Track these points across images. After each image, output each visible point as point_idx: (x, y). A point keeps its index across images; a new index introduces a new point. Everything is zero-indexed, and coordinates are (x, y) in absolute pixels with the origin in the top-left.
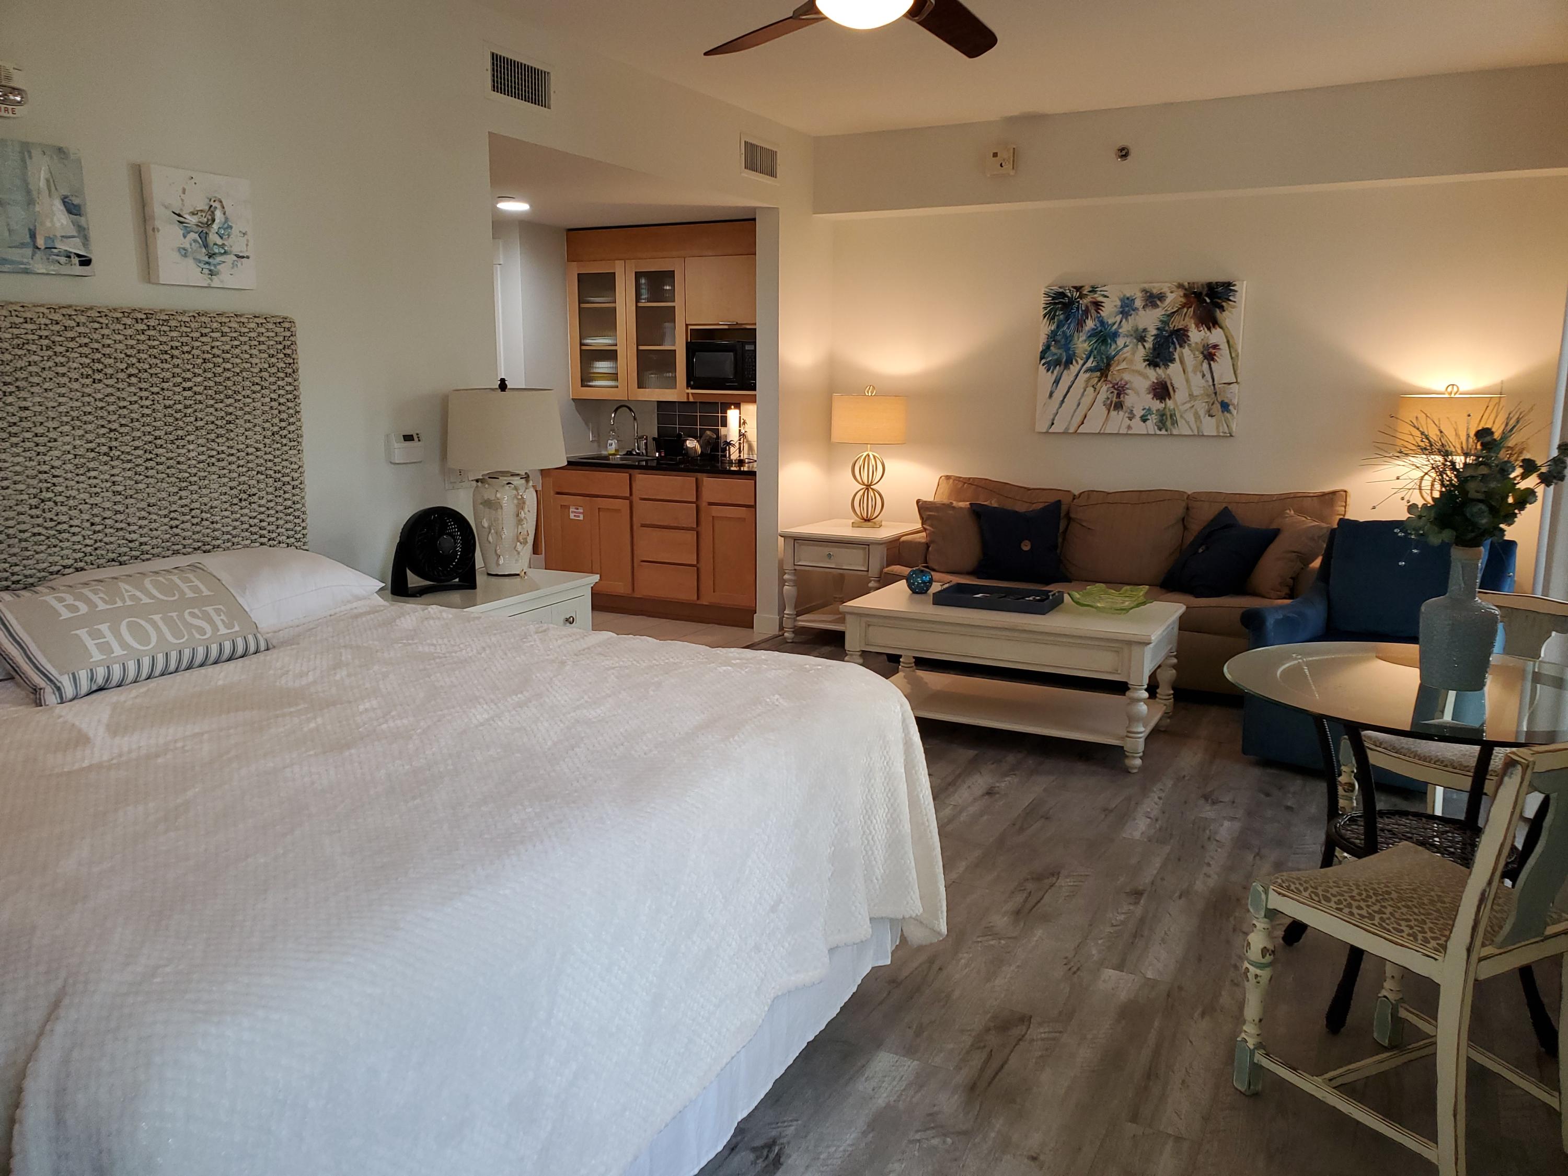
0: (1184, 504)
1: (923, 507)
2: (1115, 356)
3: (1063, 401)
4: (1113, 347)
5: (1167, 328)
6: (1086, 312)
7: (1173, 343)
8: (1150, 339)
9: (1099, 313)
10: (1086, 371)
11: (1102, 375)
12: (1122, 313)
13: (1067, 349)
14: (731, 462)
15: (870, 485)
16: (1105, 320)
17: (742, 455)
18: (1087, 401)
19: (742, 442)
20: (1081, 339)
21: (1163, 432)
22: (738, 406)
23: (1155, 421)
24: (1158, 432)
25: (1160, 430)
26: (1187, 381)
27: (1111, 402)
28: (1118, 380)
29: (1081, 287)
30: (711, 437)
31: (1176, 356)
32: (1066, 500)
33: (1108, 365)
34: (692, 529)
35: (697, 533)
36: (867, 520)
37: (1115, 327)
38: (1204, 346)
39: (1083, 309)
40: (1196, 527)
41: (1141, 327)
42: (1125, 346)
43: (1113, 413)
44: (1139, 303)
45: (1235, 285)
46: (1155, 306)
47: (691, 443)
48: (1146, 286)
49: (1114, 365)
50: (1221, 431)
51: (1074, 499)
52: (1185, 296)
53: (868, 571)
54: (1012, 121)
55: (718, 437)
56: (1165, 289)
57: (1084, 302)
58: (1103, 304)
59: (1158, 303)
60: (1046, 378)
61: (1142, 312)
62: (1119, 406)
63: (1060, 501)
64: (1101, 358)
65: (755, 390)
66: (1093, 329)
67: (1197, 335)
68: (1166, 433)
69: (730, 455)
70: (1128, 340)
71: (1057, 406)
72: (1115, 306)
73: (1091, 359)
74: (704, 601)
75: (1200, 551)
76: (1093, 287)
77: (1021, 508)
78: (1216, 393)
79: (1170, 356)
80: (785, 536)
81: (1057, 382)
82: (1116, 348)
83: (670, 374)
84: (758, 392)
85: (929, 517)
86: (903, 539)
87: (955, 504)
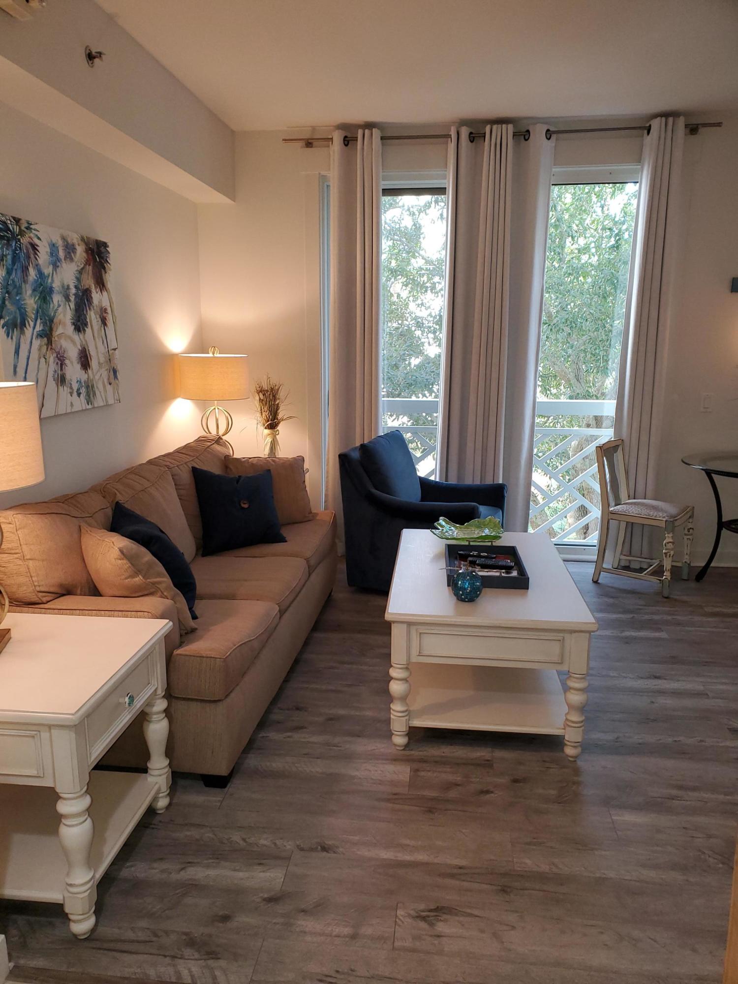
0: (170, 474)
2: (54, 318)
4: (52, 305)
5: (80, 287)
6: (28, 256)
7: (85, 305)
8: (72, 298)
9: (36, 259)
10: (37, 337)
11: (48, 342)
12: (52, 262)
13: (19, 306)
16: (42, 270)
18: (42, 376)
20: (28, 294)
23: (84, 395)
24: (88, 407)
25: (89, 404)
26: (96, 347)
27: (58, 375)
28: (59, 347)
29: (19, 220)
31: (88, 320)
33: (51, 329)
37: (50, 280)
38: (100, 310)
39: (25, 251)
41: (65, 283)
42: (59, 305)
43: (61, 390)
44: (61, 253)
45: (109, 246)
46: (71, 259)
48: (64, 233)
49: (55, 329)
50: (115, 397)
52: (86, 251)
56: (75, 240)
57: (24, 241)
58: (38, 248)
59: (72, 255)
61: (64, 265)
62: (63, 380)
64: (45, 319)
66: (35, 281)
67: (96, 297)
68: (92, 407)
70: (60, 298)
72: (47, 253)
73: (39, 321)
76: (27, 222)
78: (110, 360)
79: (85, 320)
81: (17, 352)
82: (53, 308)
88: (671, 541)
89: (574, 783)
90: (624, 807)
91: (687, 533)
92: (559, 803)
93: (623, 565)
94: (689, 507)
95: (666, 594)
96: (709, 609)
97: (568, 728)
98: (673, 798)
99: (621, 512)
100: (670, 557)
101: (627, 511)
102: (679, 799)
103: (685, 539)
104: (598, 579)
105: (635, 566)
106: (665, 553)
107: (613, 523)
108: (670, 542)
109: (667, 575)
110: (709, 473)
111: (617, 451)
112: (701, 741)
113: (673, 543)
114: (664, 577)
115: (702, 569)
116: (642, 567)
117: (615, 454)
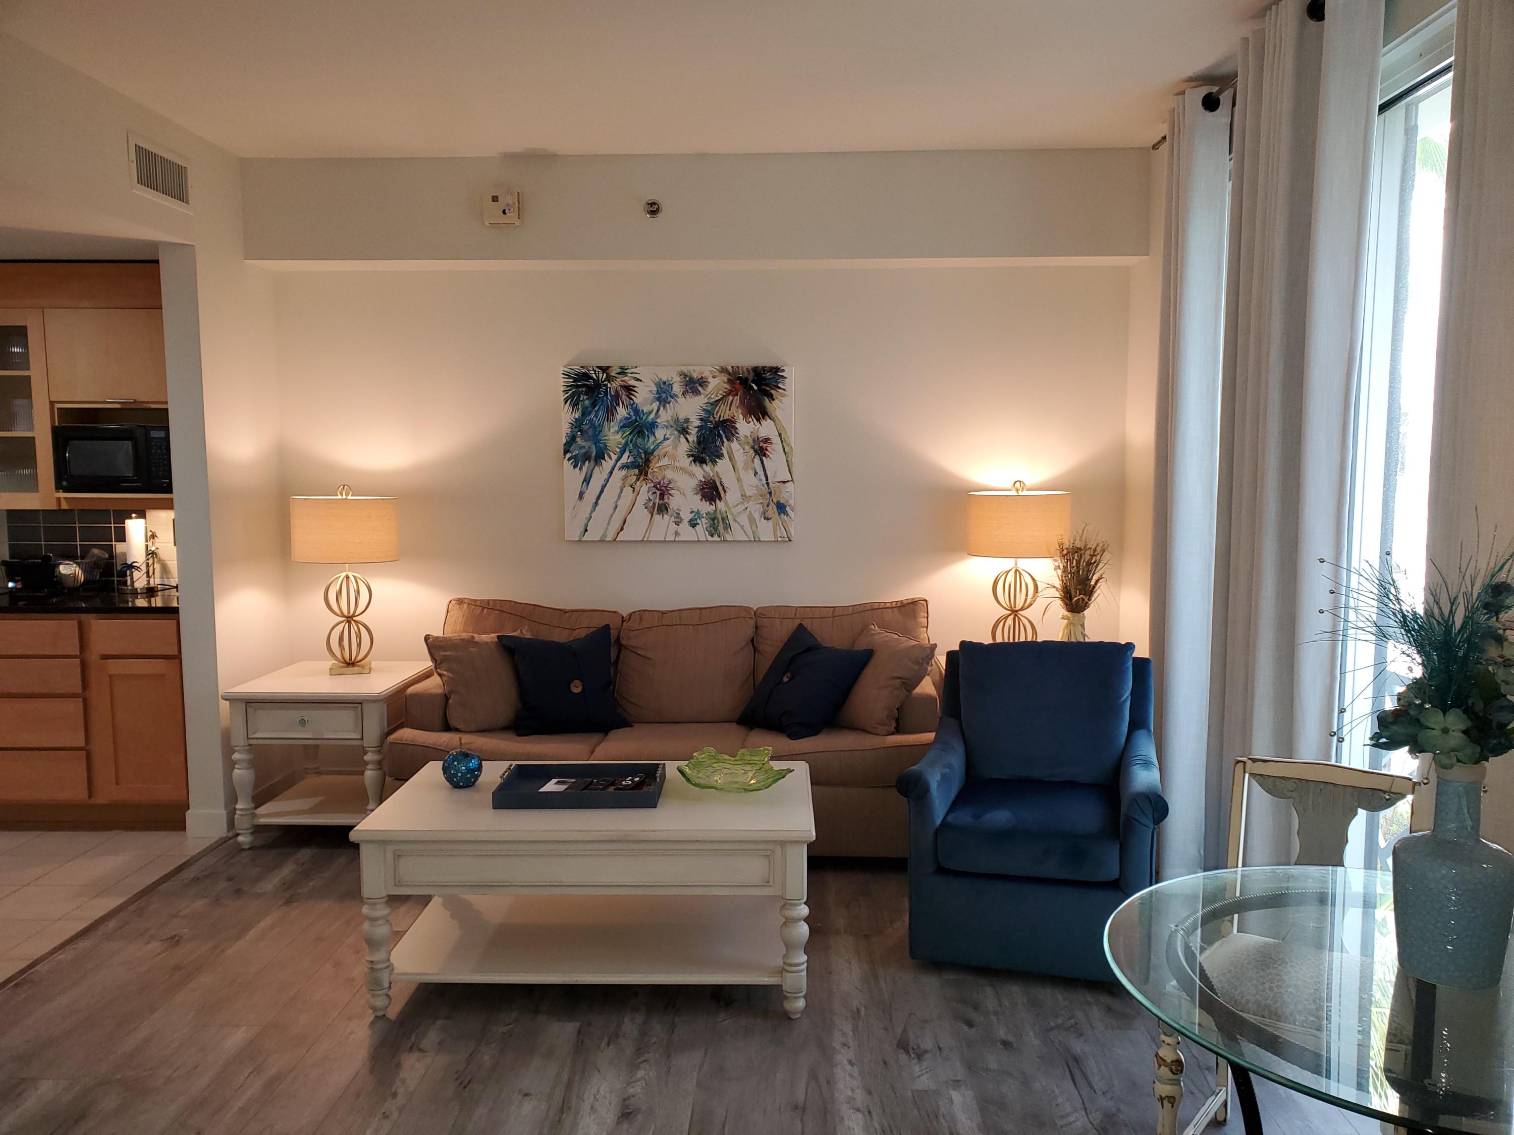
0: (752, 622)
1: (434, 645)
2: (654, 450)
3: (596, 503)
4: (652, 439)
5: (712, 419)
6: (617, 397)
7: (720, 436)
8: (694, 431)
9: (631, 399)
10: (622, 468)
11: (640, 473)
12: (659, 399)
13: (597, 442)
14: (135, 593)
15: (352, 617)
16: (640, 408)
17: (152, 581)
18: (625, 503)
19: (150, 562)
20: (612, 430)
21: (716, 538)
22: (142, 514)
23: (705, 526)
24: (710, 538)
25: (712, 536)
26: (739, 480)
27: (654, 504)
28: (660, 478)
29: (608, 368)
30: (100, 559)
31: (724, 451)
32: (614, 623)
33: (647, 461)
34: (74, 696)
35: (85, 701)
36: (351, 664)
37: (652, 416)
38: (754, 440)
39: (613, 393)
40: (771, 649)
41: (682, 417)
42: (665, 439)
43: (657, 517)
44: (677, 389)
45: (783, 371)
46: (696, 393)
47: (67, 569)
48: (685, 369)
49: (653, 461)
50: (779, 535)
51: (623, 621)
52: (730, 381)
53: (362, 739)
54: (512, 158)
55: (112, 556)
56: (707, 374)
57: (613, 385)
58: (635, 389)
59: (700, 388)
60: (573, 476)
61: (681, 400)
62: (663, 509)
63: (608, 625)
64: (638, 451)
65: (171, 492)
66: (626, 419)
67: (745, 427)
68: (719, 539)
69: (133, 582)
70: (668, 432)
71: (590, 508)
72: (650, 391)
73: (627, 454)
74: (101, 799)
75: (785, 679)
76: (622, 368)
77: (559, 636)
78: (770, 493)
79: (717, 451)
80: (233, 700)
81: (587, 480)
82: (655, 441)
83: (27, 472)
84: (176, 495)
85: (446, 659)
86: (411, 690)
87: (478, 637)
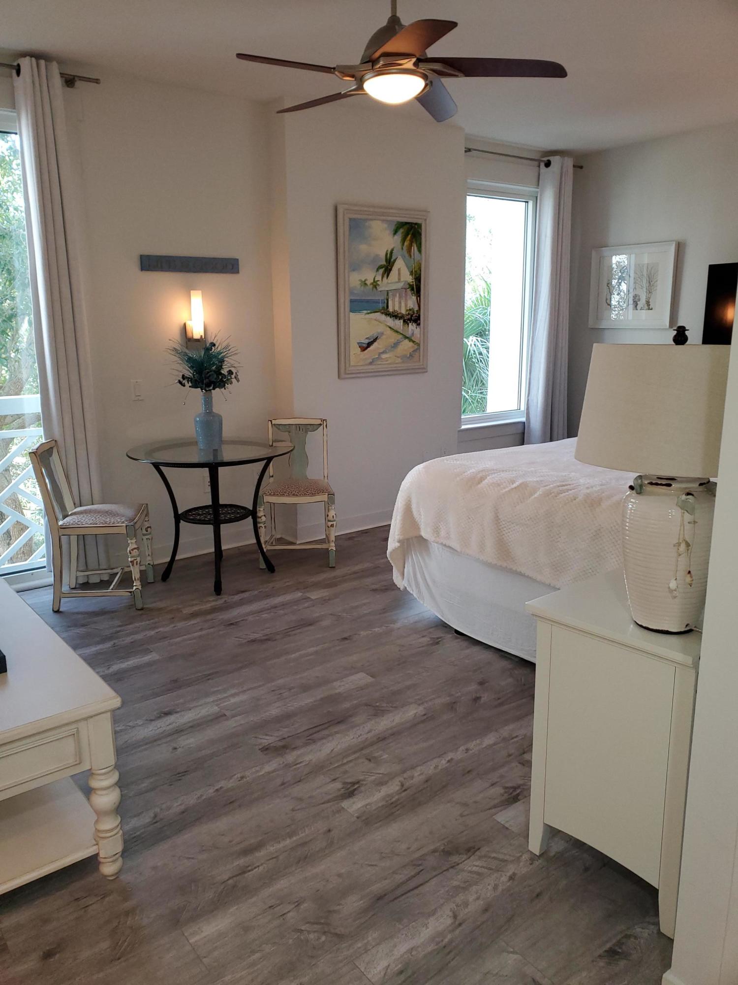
88: (136, 547)
89: (127, 913)
90: (197, 916)
91: (145, 532)
92: (119, 959)
93: (81, 583)
94: (143, 505)
95: (140, 606)
96: (187, 611)
97: (102, 842)
98: (243, 871)
99: (72, 524)
100: (137, 564)
101: (79, 523)
102: (250, 868)
103: (145, 539)
104: (59, 607)
105: (94, 580)
106: (131, 562)
107: (64, 539)
108: (135, 549)
109: (137, 585)
110: (157, 466)
111: (52, 455)
112: (242, 778)
113: (138, 548)
114: (134, 588)
115: (168, 565)
116: (102, 579)
117: (50, 458)
